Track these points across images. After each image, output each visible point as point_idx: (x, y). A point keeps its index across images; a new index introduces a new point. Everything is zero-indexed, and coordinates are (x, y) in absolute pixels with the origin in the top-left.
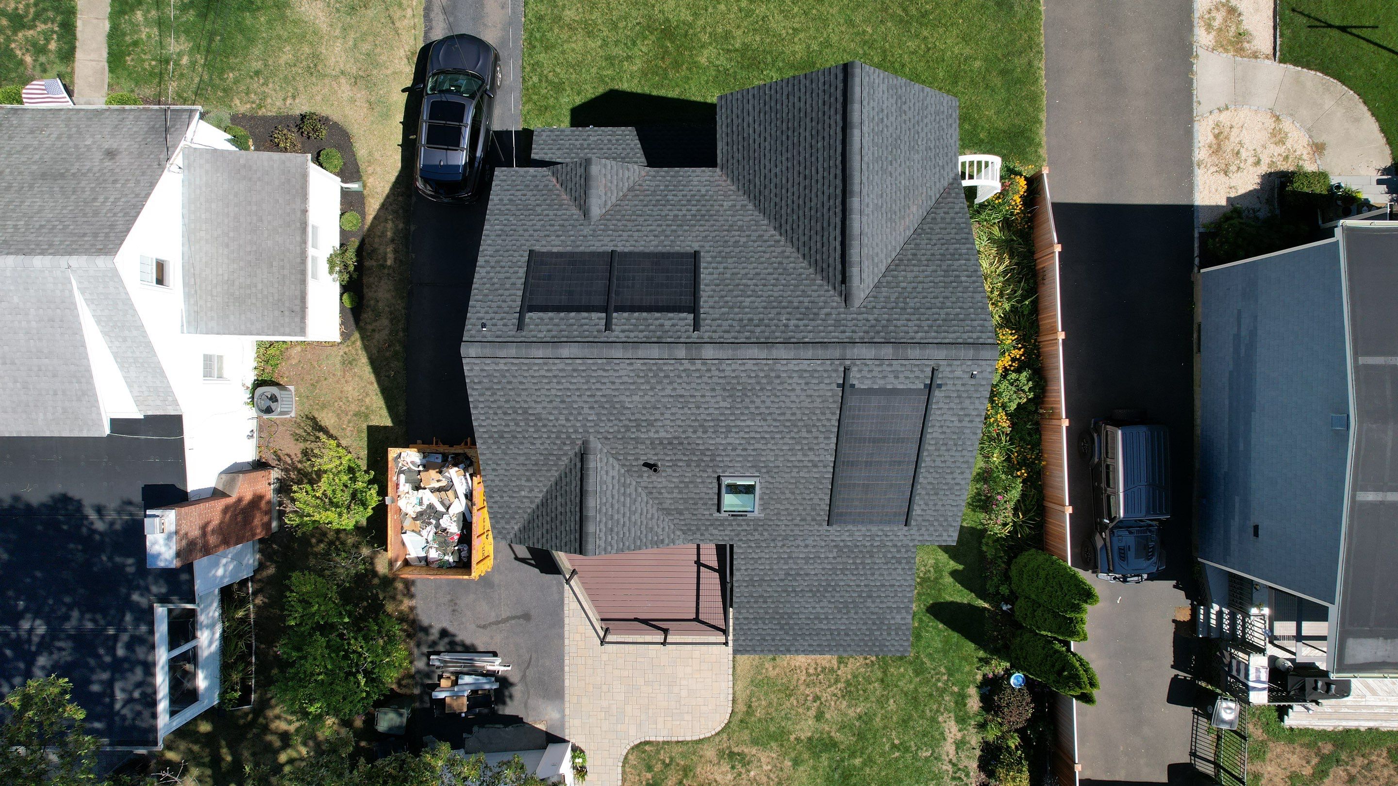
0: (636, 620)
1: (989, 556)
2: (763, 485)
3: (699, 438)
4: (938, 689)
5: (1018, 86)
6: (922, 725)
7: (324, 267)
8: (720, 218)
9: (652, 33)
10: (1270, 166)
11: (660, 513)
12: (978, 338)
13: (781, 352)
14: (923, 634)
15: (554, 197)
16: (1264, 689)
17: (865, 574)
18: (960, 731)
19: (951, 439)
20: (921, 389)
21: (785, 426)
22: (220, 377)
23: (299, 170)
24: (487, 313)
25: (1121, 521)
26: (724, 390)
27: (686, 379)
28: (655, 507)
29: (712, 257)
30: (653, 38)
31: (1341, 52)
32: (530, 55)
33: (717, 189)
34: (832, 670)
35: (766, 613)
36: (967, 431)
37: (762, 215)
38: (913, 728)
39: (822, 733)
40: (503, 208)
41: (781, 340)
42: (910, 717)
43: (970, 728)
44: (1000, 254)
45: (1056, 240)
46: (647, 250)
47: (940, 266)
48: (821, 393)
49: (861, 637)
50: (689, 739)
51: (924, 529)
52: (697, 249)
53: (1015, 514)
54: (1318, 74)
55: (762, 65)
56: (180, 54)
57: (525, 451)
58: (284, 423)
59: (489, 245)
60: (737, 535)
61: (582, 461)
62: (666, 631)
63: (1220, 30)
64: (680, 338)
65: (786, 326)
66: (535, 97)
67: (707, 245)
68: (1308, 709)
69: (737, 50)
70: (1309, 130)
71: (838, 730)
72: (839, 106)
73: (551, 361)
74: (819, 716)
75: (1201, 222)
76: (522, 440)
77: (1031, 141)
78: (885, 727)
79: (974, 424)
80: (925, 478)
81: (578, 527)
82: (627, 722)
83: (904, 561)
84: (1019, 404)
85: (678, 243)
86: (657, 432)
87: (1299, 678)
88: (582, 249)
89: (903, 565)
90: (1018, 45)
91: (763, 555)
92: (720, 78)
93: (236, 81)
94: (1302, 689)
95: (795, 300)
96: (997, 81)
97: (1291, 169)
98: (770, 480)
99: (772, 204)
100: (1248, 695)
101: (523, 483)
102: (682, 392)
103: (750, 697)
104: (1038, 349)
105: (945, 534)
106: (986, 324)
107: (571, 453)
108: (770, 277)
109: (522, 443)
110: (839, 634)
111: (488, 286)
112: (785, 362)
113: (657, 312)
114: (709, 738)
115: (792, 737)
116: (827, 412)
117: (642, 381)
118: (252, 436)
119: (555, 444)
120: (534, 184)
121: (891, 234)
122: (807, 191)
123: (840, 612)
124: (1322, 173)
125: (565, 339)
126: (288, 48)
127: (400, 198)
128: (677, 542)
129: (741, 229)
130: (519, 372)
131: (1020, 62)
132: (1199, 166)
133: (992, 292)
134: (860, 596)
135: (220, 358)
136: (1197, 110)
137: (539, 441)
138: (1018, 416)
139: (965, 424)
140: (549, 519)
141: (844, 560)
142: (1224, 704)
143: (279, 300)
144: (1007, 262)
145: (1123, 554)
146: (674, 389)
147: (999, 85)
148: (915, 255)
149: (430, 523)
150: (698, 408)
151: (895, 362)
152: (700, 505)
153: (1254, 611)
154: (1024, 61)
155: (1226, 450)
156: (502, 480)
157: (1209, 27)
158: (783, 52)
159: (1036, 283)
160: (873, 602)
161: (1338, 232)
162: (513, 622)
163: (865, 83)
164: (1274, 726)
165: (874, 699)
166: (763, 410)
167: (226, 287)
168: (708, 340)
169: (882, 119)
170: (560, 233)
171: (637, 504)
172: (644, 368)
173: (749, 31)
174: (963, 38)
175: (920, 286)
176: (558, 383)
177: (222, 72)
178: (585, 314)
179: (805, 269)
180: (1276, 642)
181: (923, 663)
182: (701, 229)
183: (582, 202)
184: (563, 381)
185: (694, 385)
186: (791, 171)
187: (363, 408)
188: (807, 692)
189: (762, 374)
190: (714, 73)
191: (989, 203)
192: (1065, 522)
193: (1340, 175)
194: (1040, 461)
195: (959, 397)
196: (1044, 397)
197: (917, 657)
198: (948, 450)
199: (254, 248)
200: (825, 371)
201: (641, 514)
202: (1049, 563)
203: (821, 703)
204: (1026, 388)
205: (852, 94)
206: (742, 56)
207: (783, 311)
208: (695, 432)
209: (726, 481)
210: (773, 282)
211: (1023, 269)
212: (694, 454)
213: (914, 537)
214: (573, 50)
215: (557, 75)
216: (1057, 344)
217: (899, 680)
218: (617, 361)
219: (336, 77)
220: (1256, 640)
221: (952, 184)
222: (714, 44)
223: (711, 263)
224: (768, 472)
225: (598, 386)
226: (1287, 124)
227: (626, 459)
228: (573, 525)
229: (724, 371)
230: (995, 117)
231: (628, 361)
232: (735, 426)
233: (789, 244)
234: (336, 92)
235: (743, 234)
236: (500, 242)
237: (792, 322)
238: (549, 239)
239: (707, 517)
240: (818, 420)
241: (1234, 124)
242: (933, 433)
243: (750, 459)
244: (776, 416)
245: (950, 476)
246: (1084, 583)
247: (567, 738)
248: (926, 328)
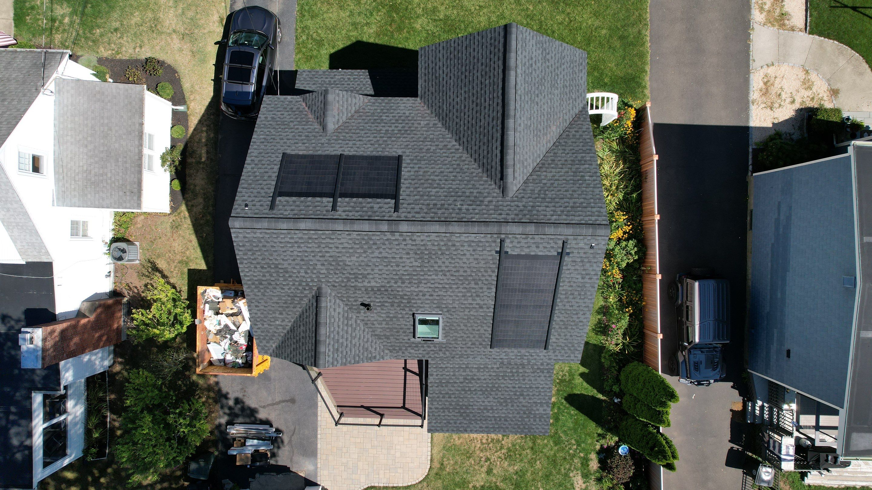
0: (362, 407)
1: (606, 366)
2: (445, 320)
3: (399, 287)
4: (570, 455)
5: (631, 47)
6: (559, 479)
7: (157, 161)
8: (418, 133)
9: (383, 7)
10: (801, 104)
11: (373, 337)
12: (596, 220)
13: (455, 228)
14: (560, 417)
15: (303, 116)
16: (791, 460)
17: (519, 380)
18: (584, 483)
19: (576, 290)
20: (555, 256)
21: (459, 280)
22: (85, 235)
23: (138, 96)
24: (249, 196)
25: (697, 344)
26: (416, 254)
27: (388, 246)
28: (370, 333)
29: (410, 160)
30: (384, 11)
31: (851, 27)
32: (301, 21)
33: (417, 112)
34: (498, 441)
35: (451, 405)
36: (587, 285)
37: (447, 131)
38: (553, 480)
39: (491, 483)
40: (267, 123)
41: (456, 219)
42: (551, 474)
43: (591, 481)
44: (617, 161)
45: (655, 152)
46: (365, 154)
47: (571, 169)
48: (484, 257)
49: (515, 422)
50: (401, 485)
51: (558, 352)
52: (400, 154)
53: (624, 338)
54: (835, 42)
55: (458, 30)
56: (63, 16)
57: (278, 294)
58: (132, 267)
59: (255, 149)
60: (428, 354)
61: (317, 301)
62: (382, 416)
63: (769, 11)
64: (384, 216)
65: (460, 209)
66: (304, 50)
67: (408, 151)
68: (821, 474)
69: (441, 20)
70: (828, 81)
71: (502, 481)
72: (501, 55)
73: (293, 231)
74: (489, 472)
75: (755, 139)
76: (275, 286)
77: (639, 85)
78: (534, 480)
79: (592, 281)
80: (559, 317)
81: (313, 348)
82: (359, 473)
83: (545, 371)
84: (628, 263)
85: (387, 149)
86: (369, 282)
87: (816, 453)
88: (319, 153)
89: (545, 374)
90: (632, 19)
91: (449, 365)
92: (429, 39)
93: (102, 35)
94: (818, 461)
95: (468, 191)
96: (617, 44)
97: (816, 106)
98: (450, 316)
99: (455, 123)
100: (781, 464)
101: (277, 315)
102: (386, 255)
103: (443, 458)
104: (642, 226)
105: (572, 355)
106: (602, 210)
107: (310, 296)
108: (450, 174)
109: (275, 288)
110: (500, 420)
111: (252, 177)
112: (458, 235)
113: (370, 198)
114: (414, 485)
115: (471, 486)
116: (489, 270)
117: (358, 246)
118: (109, 276)
119: (298, 289)
120: (290, 107)
121: (537, 146)
122: (478, 115)
123: (501, 405)
124: (837, 109)
125: (303, 216)
126: (137, 13)
127: (212, 117)
128: (386, 358)
129: (432, 140)
130: (271, 239)
131: (632, 31)
132: (753, 103)
133: (611, 186)
134: (515, 395)
135: (85, 223)
136: (753, 65)
137: (286, 288)
138: (627, 271)
139: (587, 280)
140: (295, 341)
141: (505, 370)
142: (764, 469)
143: (123, 185)
144: (621, 166)
145: (697, 366)
146: (381, 253)
147: (618, 46)
148: (553, 160)
149: (226, 338)
150: (398, 266)
151: (536, 237)
152: (401, 333)
153: (785, 407)
154: (635, 30)
155: (769, 297)
156: (262, 313)
157: (761, 9)
158: (472, 22)
159: (641, 181)
160: (524, 399)
161: (850, 149)
162: (283, 404)
163: (519, 39)
164: (797, 483)
165: (526, 461)
166: (443, 268)
167: (85, 175)
168: (404, 219)
169: (532, 64)
170: (306, 141)
171: (357, 332)
172: (359, 238)
173: (449, 7)
174: (594, 14)
175: (556, 182)
176: (299, 247)
177: (92, 29)
178: (318, 199)
179: (475, 169)
180: (801, 430)
181: (560, 437)
182: (404, 140)
183: (322, 120)
184: (302, 245)
185: (394, 250)
186: (467, 100)
187: (185, 258)
188: (481, 455)
189: (442, 243)
190: (425, 35)
191: (610, 126)
192: (657, 344)
193: (849, 111)
194: (642, 302)
195: (582, 261)
196: (645, 258)
197: (556, 433)
198: (574, 298)
199: (106, 149)
200: (487, 242)
201: (359, 339)
202: (646, 372)
203: (491, 463)
204: (633, 252)
205: (510, 47)
206: (444, 24)
207: (458, 199)
208: (396, 283)
209: (419, 317)
210: (452, 178)
211: (632, 171)
212: (396, 298)
213: (551, 357)
214: (330, 18)
215: (319, 35)
216: (654, 223)
217: (543, 448)
218: (340, 233)
219: (170, 34)
220: (786, 426)
221: (581, 111)
222: (426, 16)
223: (409, 164)
224: (448, 311)
225: (327, 249)
226: (813, 76)
227: (349, 301)
228: (310, 346)
229: (415, 240)
230: (615, 68)
231: (347, 233)
232: (424, 279)
233: (465, 151)
234: (169, 44)
235: (433, 144)
236: (263, 147)
237: (465, 207)
238: (297, 145)
239: (406, 341)
240: (483, 276)
241: (777, 75)
242: (564, 286)
243: (435, 302)
244: (452, 273)
245: (576, 316)
246: (669, 388)
247: (319, 483)
248: (559, 213)
